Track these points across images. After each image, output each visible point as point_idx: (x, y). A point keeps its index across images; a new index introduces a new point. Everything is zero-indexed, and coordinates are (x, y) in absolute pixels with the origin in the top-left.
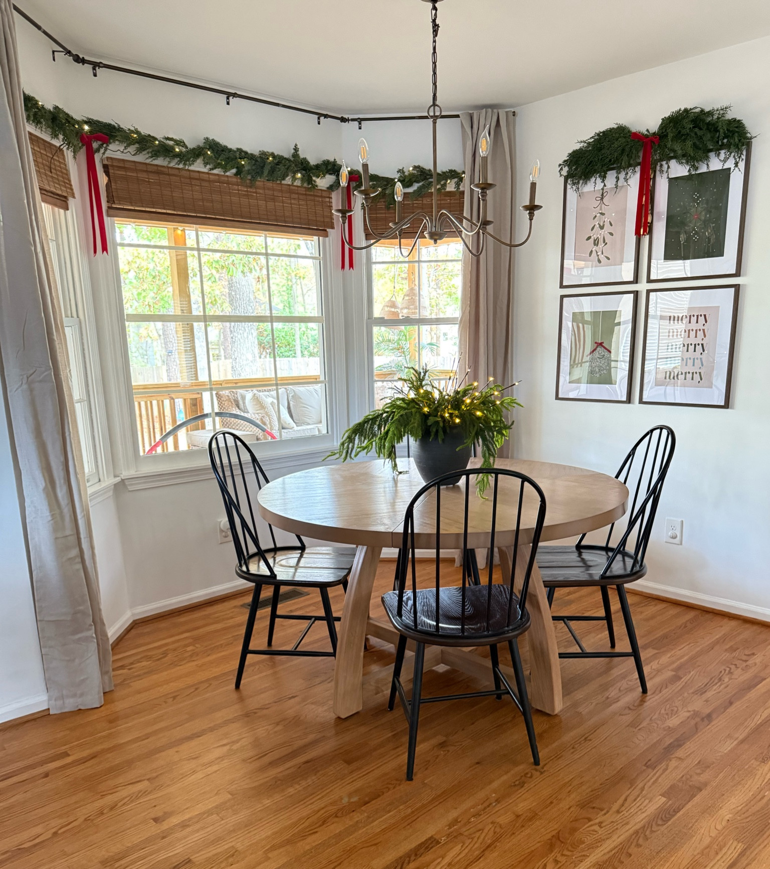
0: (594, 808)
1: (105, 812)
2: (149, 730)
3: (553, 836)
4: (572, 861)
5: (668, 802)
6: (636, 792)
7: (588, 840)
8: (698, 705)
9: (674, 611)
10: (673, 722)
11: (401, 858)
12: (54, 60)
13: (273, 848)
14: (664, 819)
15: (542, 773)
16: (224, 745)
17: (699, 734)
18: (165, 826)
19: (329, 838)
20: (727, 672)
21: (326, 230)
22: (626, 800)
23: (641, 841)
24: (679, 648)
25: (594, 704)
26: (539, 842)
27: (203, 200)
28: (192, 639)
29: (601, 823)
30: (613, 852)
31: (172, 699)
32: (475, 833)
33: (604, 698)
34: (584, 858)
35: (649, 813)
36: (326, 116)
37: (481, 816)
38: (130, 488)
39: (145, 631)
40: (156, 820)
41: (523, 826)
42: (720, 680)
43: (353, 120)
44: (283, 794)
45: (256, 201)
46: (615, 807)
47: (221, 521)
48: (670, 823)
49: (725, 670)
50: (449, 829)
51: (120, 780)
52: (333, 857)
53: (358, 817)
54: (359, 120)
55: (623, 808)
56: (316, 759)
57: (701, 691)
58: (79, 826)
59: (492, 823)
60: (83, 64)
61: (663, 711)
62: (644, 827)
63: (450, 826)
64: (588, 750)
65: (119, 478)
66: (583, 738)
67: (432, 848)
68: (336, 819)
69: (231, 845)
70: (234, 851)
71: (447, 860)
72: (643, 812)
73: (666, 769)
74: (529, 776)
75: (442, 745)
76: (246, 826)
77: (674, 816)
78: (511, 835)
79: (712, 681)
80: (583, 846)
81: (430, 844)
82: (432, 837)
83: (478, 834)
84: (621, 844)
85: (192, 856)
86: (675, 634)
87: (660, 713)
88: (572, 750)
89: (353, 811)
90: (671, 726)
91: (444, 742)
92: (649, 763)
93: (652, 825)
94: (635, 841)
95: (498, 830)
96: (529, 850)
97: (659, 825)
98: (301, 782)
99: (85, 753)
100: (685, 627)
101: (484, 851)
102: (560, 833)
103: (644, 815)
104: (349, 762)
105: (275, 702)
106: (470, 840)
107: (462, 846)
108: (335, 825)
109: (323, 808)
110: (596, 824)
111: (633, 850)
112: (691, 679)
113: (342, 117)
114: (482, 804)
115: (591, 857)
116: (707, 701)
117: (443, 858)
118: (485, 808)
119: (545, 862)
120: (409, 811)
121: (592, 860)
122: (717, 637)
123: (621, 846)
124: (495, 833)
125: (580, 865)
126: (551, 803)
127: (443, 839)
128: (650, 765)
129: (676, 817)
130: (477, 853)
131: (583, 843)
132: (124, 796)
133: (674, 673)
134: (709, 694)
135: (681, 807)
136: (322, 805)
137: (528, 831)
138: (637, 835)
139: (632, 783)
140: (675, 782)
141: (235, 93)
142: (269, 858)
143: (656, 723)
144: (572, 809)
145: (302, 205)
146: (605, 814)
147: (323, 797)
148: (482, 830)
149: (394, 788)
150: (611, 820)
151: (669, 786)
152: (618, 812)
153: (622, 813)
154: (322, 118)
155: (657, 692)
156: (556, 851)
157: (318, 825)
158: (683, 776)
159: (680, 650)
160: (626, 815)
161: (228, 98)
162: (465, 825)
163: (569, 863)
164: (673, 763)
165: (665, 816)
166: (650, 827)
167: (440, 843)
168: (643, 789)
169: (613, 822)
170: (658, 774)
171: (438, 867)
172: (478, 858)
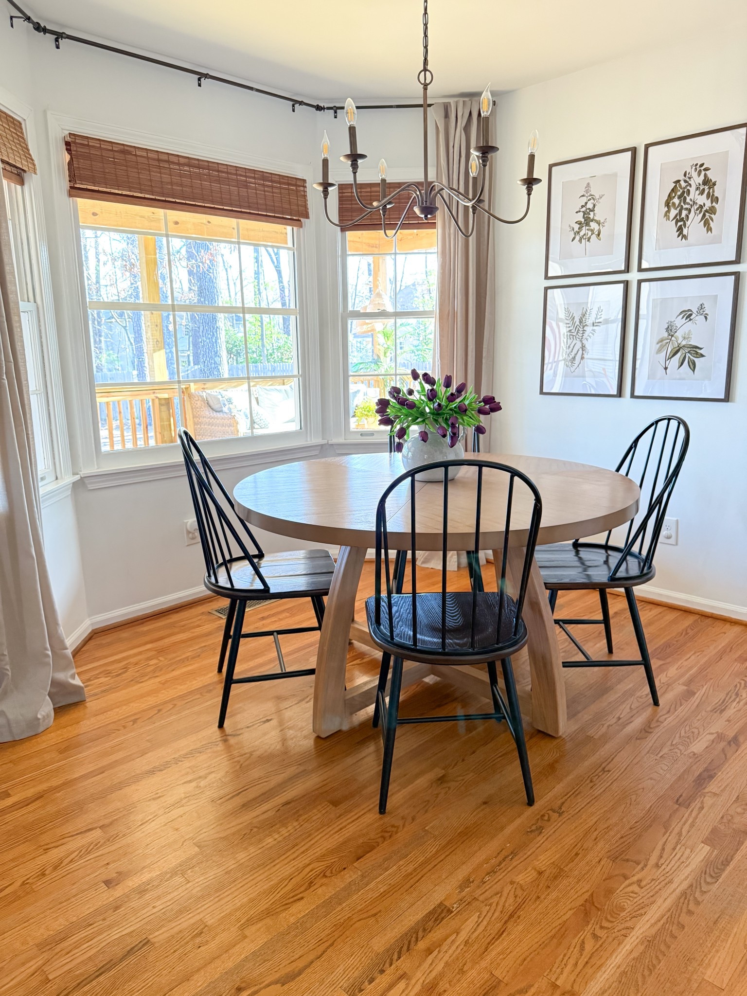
0: (628, 860)
1: (47, 872)
2: (105, 761)
3: (586, 901)
4: (614, 935)
5: (713, 851)
6: (673, 839)
7: (629, 905)
8: (718, 725)
9: (671, 616)
10: (698, 747)
11: (406, 934)
12: (12, 26)
13: (250, 922)
14: (714, 875)
15: (560, 814)
16: (190, 781)
17: (730, 761)
18: (118, 892)
19: (317, 907)
20: (743, 685)
21: (300, 221)
22: (663, 849)
23: (692, 906)
24: (685, 659)
25: (606, 726)
27: (172, 183)
28: (156, 651)
29: (639, 881)
30: (662, 922)
31: (132, 723)
32: (491, 897)
33: (615, 720)
34: (629, 931)
35: (694, 867)
36: (301, 103)
37: (498, 874)
38: (90, 487)
39: (104, 642)
40: (108, 883)
41: (548, 887)
42: (737, 695)
43: (329, 108)
44: (260, 846)
45: (228, 187)
46: (653, 860)
47: (187, 522)
48: (720, 880)
49: (740, 684)
50: (459, 892)
51: (69, 828)
52: (323, 935)
53: (351, 877)
54: (335, 108)
55: (662, 861)
56: (297, 800)
57: (721, 709)
58: (15, 892)
60: (45, 34)
61: (683, 734)
62: (691, 886)
63: (462, 887)
64: (609, 784)
65: (79, 476)
66: (601, 768)
67: (443, 918)
68: (324, 880)
69: (198, 918)
70: (202, 927)
71: (463, 936)
72: (687, 866)
73: (702, 808)
74: (546, 818)
75: (442, 780)
76: (217, 891)
77: (724, 870)
78: (536, 900)
79: (729, 696)
80: (624, 913)
81: (439, 913)
82: (441, 904)
83: (495, 899)
84: (669, 910)
85: (150, 934)
86: (677, 641)
87: (680, 737)
88: (592, 784)
89: (345, 869)
90: (696, 751)
91: (444, 776)
92: (681, 799)
93: (700, 883)
94: (685, 905)
95: (519, 892)
96: (560, 921)
97: (708, 883)
98: (281, 830)
99: (30, 792)
100: (687, 634)
101: (506, 922)
102: (594, 895)
103: (689, 869)
104: (335, 803)
105: (248, 727)
106: (488, 908)
107: (479, 917)
108: (324, 888)
109: (309, 865)
110: (633, 883)
111: (684, 919)
112: (706, 695)
113: (318, 105)
114: (496, 857)
115: (636, 929)
116: (728, 721)
117: (458, 934)
118: (500, 863)
119: (582, 938)
120: (411, 868)
121: (638, 934)
122: (723, 645)
123: (669, 913)
124: (516, 897)
125: (625, 942)
126: (577, 854)
127: (455, 906)
128: (682, 802)
129: (726, 872)
130: (499, 925)
131: (623, 909)
132: (71, 850)
133: (685, 688)
134: (730, 712)
135: (729, 858)
136: (307, 861)
137: (554, 895)
138: (686, 898)
139: (666, 827)
140: (715, 824)
141: (207, 74)
142: (245, 937)
143: (678, 748)
144: (602, 863)
145: (275, 193)
146: (643, 869)
147: (307, 850)
148: (499, 893)
149: (390, 836)
150: (650, 878)
151: (710, 830)
152: (657, 866)
153: (663, 867)
154: (297, 106)
155: (672, 710)
156: (592, 922)
157: (302, 889)
158: (722, 817)
159: (686, 660)
160: (667, 870)
161: (199, 79)
162: (479, 887)
163: (610, 939)
164: (708, 801)
165: (713, 870)
166: (698, 887)
167: (452, 912)
168: (680, 834)
169: (653, 880)
170: (694, 814)
171: (454, 948)
172: (500, 934)
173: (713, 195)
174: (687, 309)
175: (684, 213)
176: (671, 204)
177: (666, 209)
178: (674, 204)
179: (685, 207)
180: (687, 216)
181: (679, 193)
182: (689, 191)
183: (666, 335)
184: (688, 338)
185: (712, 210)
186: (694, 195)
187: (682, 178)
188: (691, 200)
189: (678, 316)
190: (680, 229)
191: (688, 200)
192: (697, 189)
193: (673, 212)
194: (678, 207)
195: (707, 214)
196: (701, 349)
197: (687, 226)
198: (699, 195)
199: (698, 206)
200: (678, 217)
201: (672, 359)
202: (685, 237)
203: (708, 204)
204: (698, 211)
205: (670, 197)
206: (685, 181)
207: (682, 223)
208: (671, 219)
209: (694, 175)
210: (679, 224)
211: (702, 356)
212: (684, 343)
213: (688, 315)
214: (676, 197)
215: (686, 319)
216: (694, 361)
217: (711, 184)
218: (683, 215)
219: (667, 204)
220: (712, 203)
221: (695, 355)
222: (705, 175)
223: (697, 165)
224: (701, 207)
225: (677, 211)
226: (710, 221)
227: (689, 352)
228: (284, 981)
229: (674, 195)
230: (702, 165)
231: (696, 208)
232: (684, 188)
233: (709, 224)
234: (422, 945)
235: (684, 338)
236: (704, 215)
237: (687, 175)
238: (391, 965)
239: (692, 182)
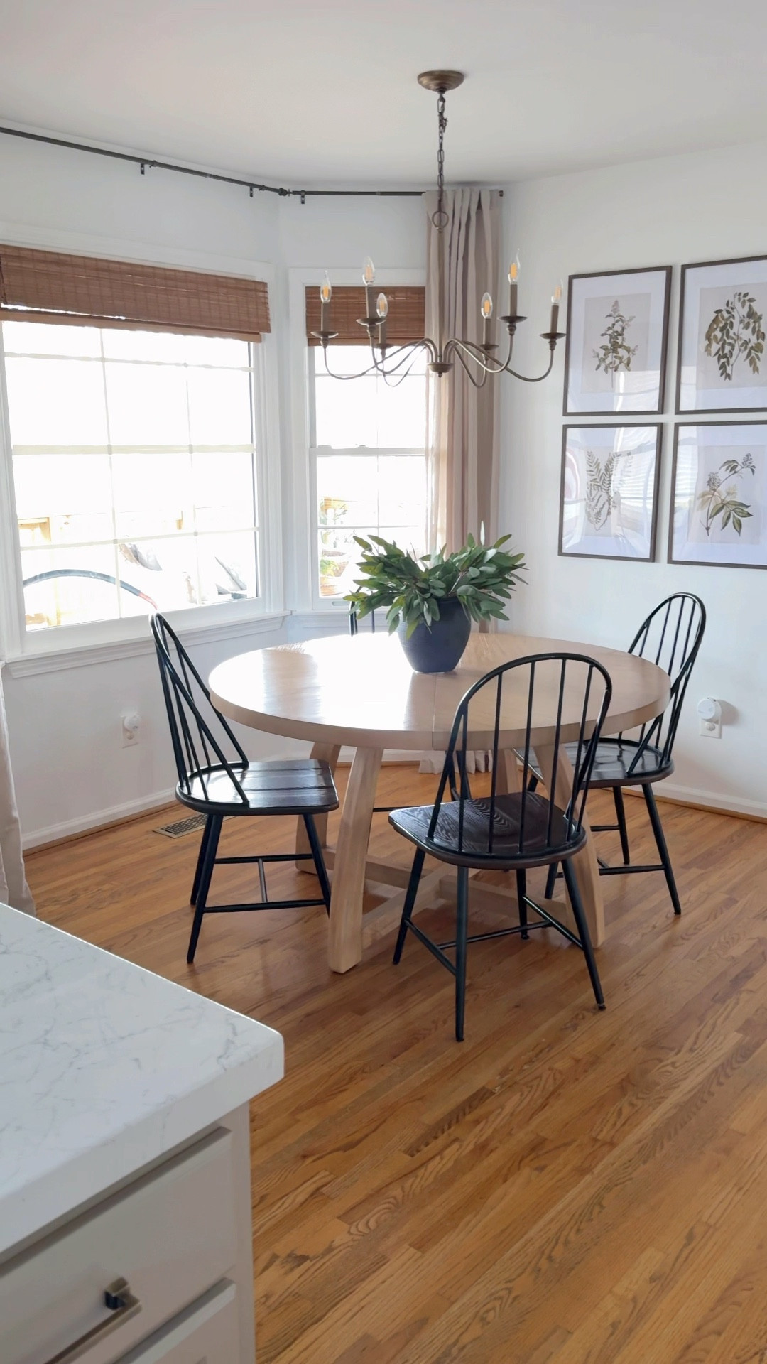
0: (663, 1048)
3: (623, 1080)
4: (648, 1103)
5: (745, 1038)
6: (707, 1028)
7: (663, 1082)
9: (716, 821)
10: (737, 951)
11: (454, 1110)
13: (300, 1109)
14: (745, 1055)
19: (363, 1095)
21: (259, 334)
22: (697, 1038)
23: (722, 1079)
25: (640, 934)
26: (608, 1087)
29: (674, 1063)
30: (694, 1092)
32: (532, 1081)
33: (650, 928)
34: (663, 1099)
35: (726, 1050)
37: (536, 1063)
38: (17, 674)
41: (586, 1071)
46: (688, 1045)
47: (125, 717)
48: (751, 1059)
50: (501, 1078)
52: (374, 1115)
53: (390, 1071)
55: (696, 1047)
59: (550, 1069)
61: (722, 940)
62: (723, 1064)
63: (502, 1074)
64: (643, 986)
66: (635, 973)
67: (485, 1099)
68: (365, 1075)
71: (508, 1109)
72: (719, 1049)
73: (737, 1003)
74: (580, 1017)
77: (754, 1052)
78: (574, 1081)
80: (659, 1087)
81: (482, 1095)
82: (483, 1088)
83: (535, 1082)
84: (700, 1084)
86: (721, 849)
87: (719, 942)
88: (626, 987)
89: (382, 1065)
90: (734, 955)
92: (717, 997)
93: (732, 1062)
94: (715, 1079)
95: (558, 1076)
97: (739, 1062)
100: (732, 841)
101: (547, 1098)
102: (630, 1075)
103: (721, 1053)
106: (528, 1089)
107: (521, 1095)
108: (365, 1081)
109: (346, 1064)
110: (667, 1065)
111: (715, 1088)
112: (749, 902)
114: (533, 1050)
115: (670, 1097)
117: (502, 1109)
118: (537, 1055)
119: (619, 1106)
121: (671, 1102)
123: (700, 1086)
124: (555, 1080)
125: (659, 1108)
126: (613, 1044)
127: (497, 1088)
128: (719, 999)
129: (756, 1053)
130: (540, 1101)
131: (658, 1084)
133: (727, 896)
135: (759, 1043)
136: (343, 1061)
137: (593, 1076)
138: (716, 1074)
139: (701, 1019)
140: (750, 1016)
143: (716, 953)
144: (638, 1050)
146: (677, 1054)
148: (540, 1077)
150: (684, 1059)
151: (743, 1021)
152: (691, 1050)
153: (696, 1052)
154: (255, 190)
156: (629, 1094)
158: (757, 1009)
160: (701, 1053)
162: (519, 1073)
163: (646, 1106)
164: (744, 996)
165: (745, 1052)
166: (730, 1065)
167: (495, 1093)
168: (714, 1026)
169: (686, 1062)
170: (729, 1009)
171: (499, 1119)
172: (543, 1106)
173: (759, 330)
174: (732, 459)
175: (727, 349)
176: (712, 337)
177: (707, 342)
178: (715, 337)
179: (728, 341)
180: (731, 353)
181: (721, 325)
182: (732, 323)
183: (708, 489)
184: (732, 493)
185: (759, 348)
186: (737, 328)
187: (723, 307)
188: (734, 334)
189: (722, 467)
190: (723, 367)
191: (731, 334)
192: (741, 322)
193: (715, 347)
194: (720, 340)
195: (753, 352)
196: (748, 507)
197: (731, 363)
198: (743, 328)
199: (742, 342)
200: (721, 353)
201: (716, 517)
202: (728, 376)
203: (754, 340)
204: (743, 348)
205: (711, 329)
206: (728, 312)
207: (725, 360)
208: (713, 354)
209: (738, 305)
210: (722, 360)
211: (749, 515)
212: (728, 499)
213: (733, 467)
214: (718, 329)
215: (730, 471)
216: (739, 520)
217: (757, 317)
218: (726, 351)
219: (708, 337)
220: (758, 339)
221: (741, 514)
222: (750, 307)
223: (740, 294)
224: (746, 343)
225: (719, 346)
226: (757, 359)
227: (734, 510)
228: (346, 1148)
229: (715, 326)
230: (746, 295)
231: (740, 343)
232: (727, 320)
233: (755, 364)
234: (469, 1118)
235: (728, 494)
236: (749, 353)
237: (730, 305)
238: (443, 1132)
239: (735, 313)
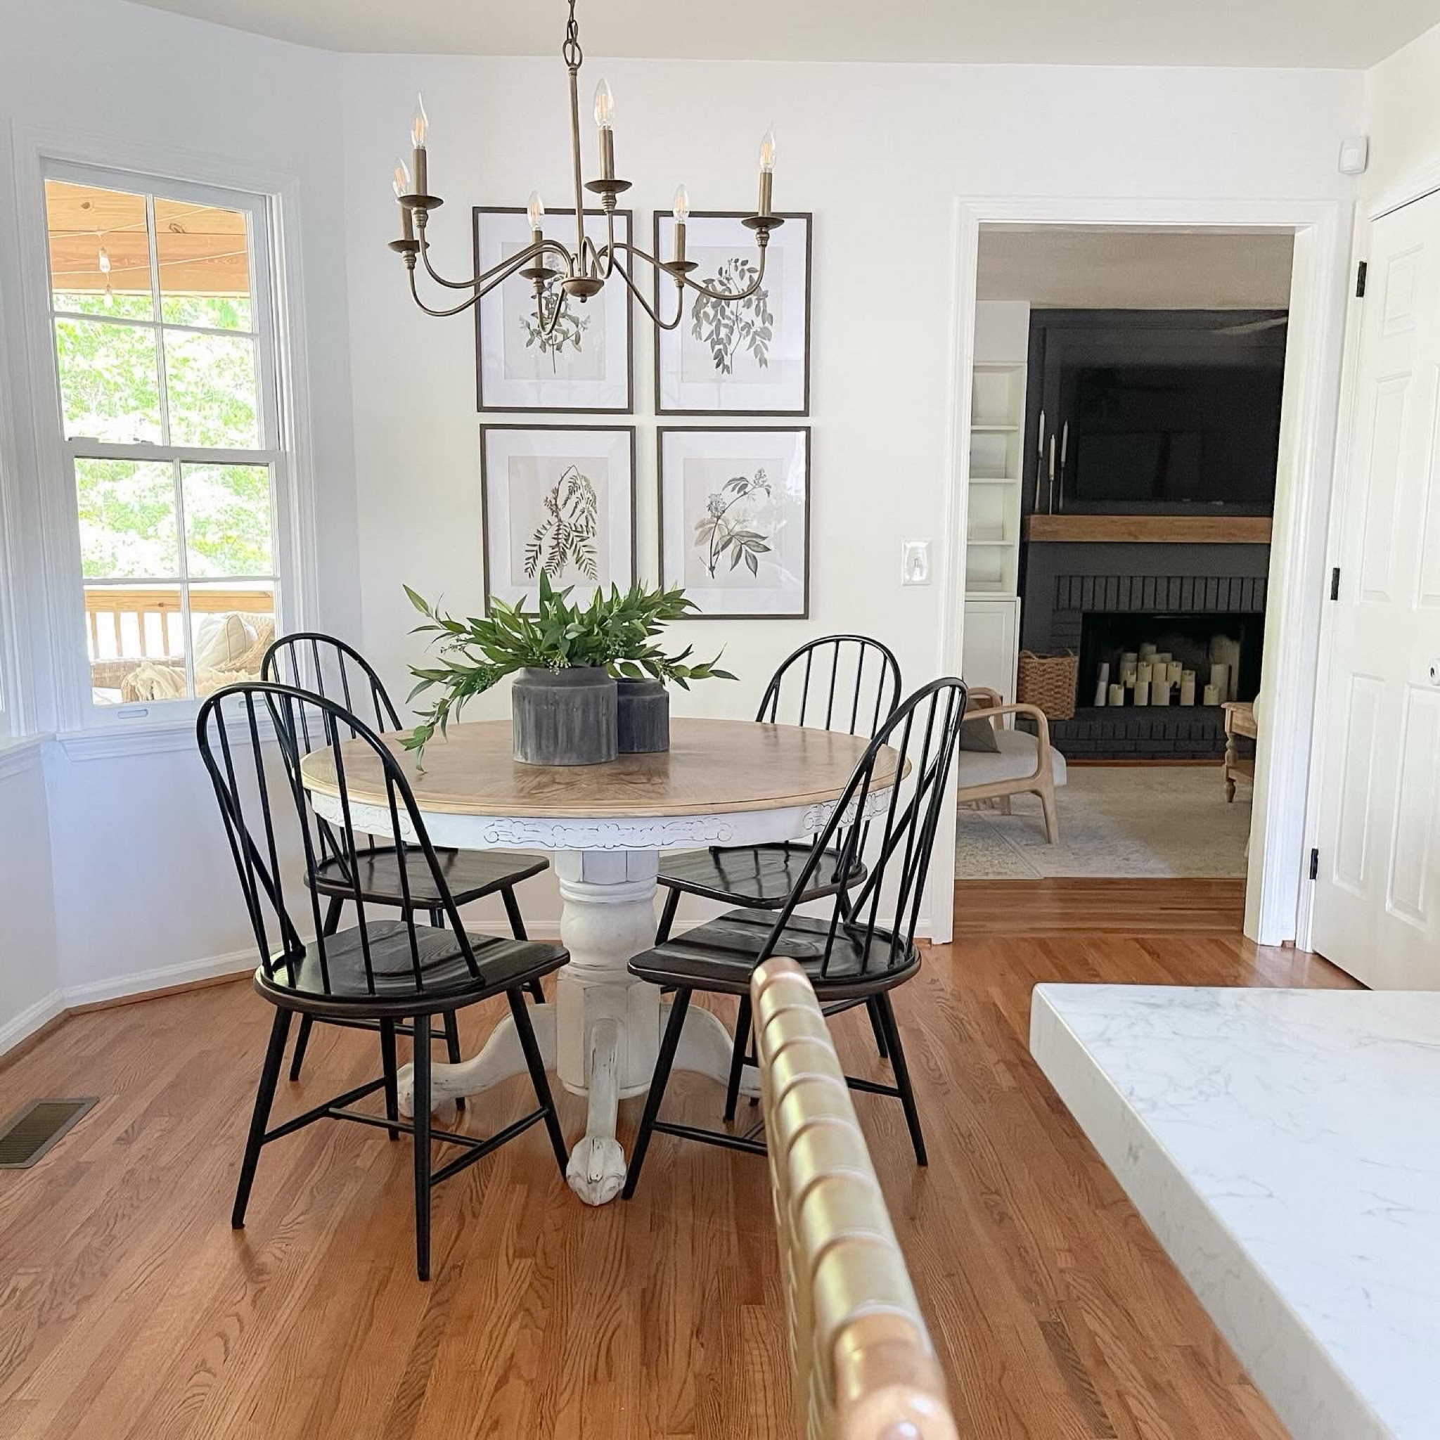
173: (765, 311)
174: (739, 477)
175: (723, 332)
176: (701, 315)
177: (695, 321)
178: (706, 314)
179: (723, 322)
180: (729, 337)
183: (708, 515)
184: (744, 521)
185: (766, 334)
186: (736, 305)
187: (716, 276)
188: (732, 313)
189: (726, 486)
190: (719, 356)
191: (728, 312)
193: (707, 329)
194: (712, 321)
195: (758, 337)
196: (763, 539)
197: (729, 352)
198: (743, 307)
199: (743, 324)
200: (715, 337)
201: (721, 553)
202: (726, 368)
203: (758, 323)
204: (744, 332)
206: (722, 283)
207: (721, 347)
208: (704, 338)
209: (735, 275)
210: (717, 347)
211: (766, 549)
212: (738, 529)
213: (741, 486)
214: (709, 304)
215: (739, 492)
216: (754, 557)
217: (761, 294)
218: (722, 335)
219: (696, 314)
220: (764, 323)
221: (756, 548)
222: (751, 279)
223: (737, 261)
224: (748, 326)
225: (713, 327)
226: (764, 349)
227: (746, 544)
229: (705, 300)
230: (745, 263)
231: (740, 326)
233: (762, 355)
235: (738, 522)
236: (753, 340)
237: (724, 274)
239: (731, 286)
